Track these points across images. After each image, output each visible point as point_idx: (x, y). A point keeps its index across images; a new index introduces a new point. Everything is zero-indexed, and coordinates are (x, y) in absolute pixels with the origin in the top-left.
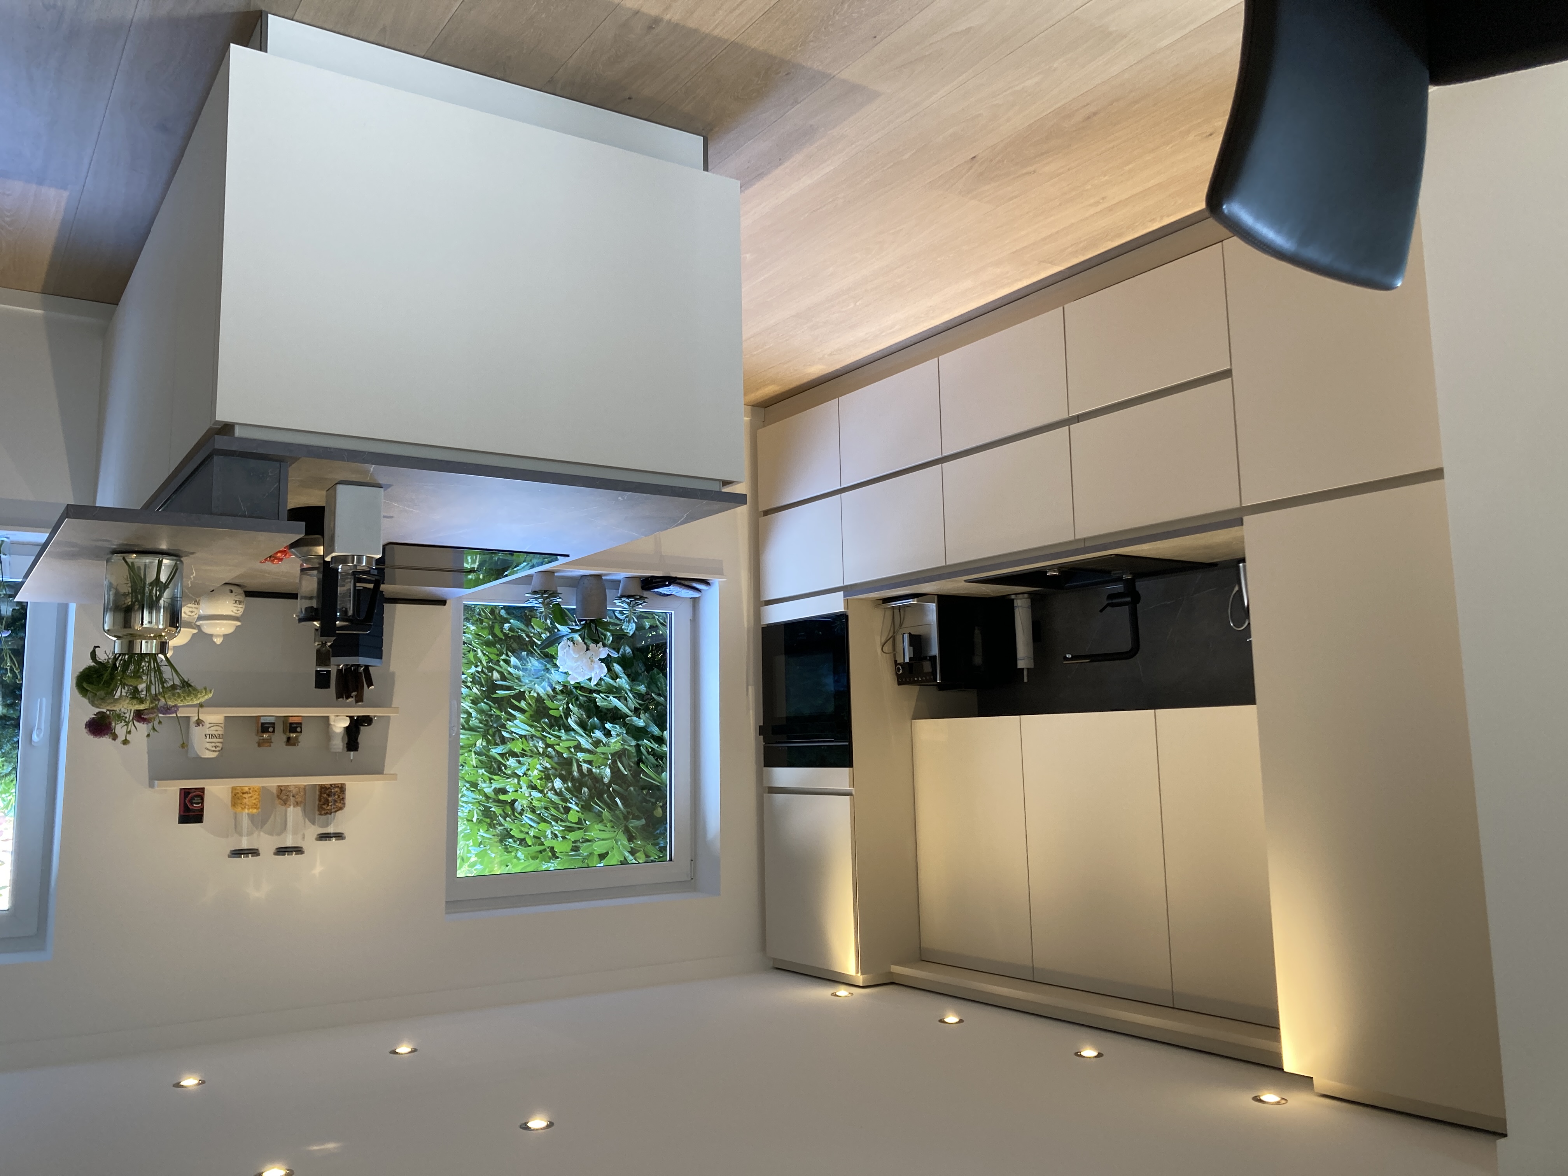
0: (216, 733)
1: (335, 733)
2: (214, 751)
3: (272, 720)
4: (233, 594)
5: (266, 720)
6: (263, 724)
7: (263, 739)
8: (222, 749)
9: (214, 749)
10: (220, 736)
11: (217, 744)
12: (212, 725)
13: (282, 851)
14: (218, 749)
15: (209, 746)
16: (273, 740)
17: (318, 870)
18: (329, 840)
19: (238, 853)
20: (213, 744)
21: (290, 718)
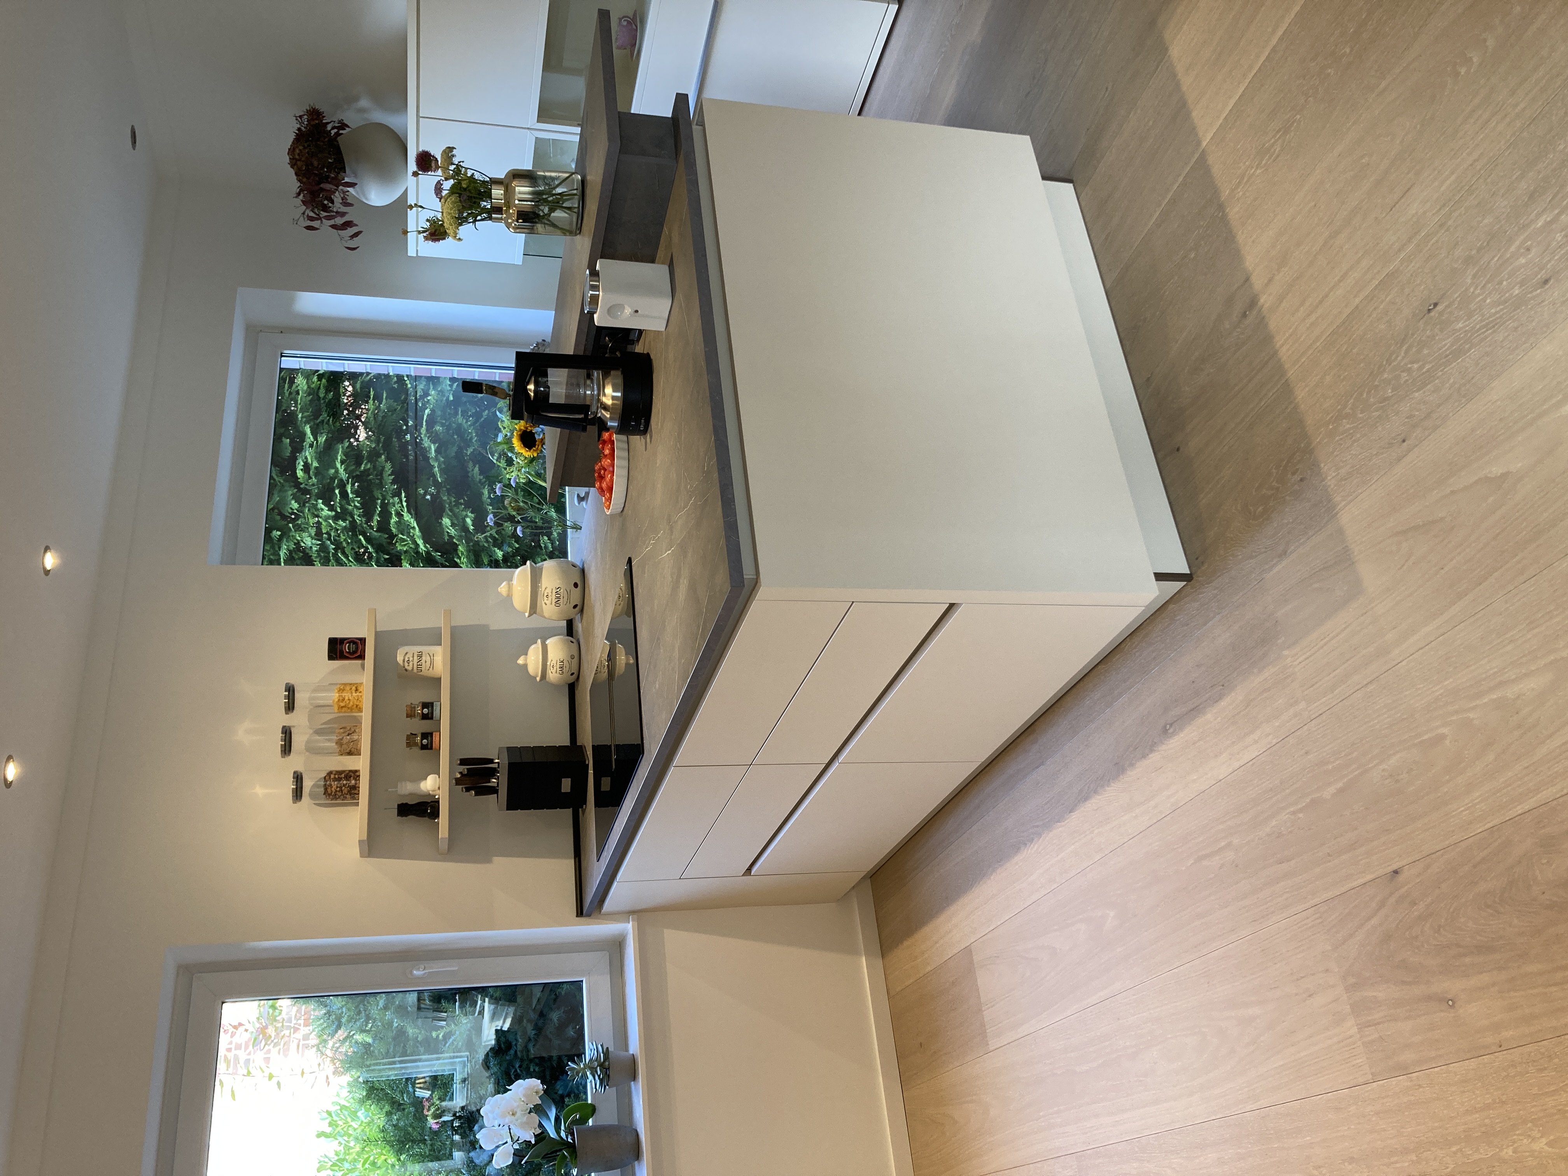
0: (423, 661)
1: (420, 783)
2: (404, 661)
3: (436, 713)
4: (570, 659)
5: (436, 706)
6: (432, 704)
7: (415, 707)
8: (406, 670)
9: (406, 659)
10: (419, 666)
11: (411, 663)
12: (432, 658)
13: (287, 733)
14: (406, 664)
15: (410, 655)
16: (413, 719)
17: (259, 791)
18: (293, 782)
19: (290, 690)
20: (411, 659)
21: (439, 733)
